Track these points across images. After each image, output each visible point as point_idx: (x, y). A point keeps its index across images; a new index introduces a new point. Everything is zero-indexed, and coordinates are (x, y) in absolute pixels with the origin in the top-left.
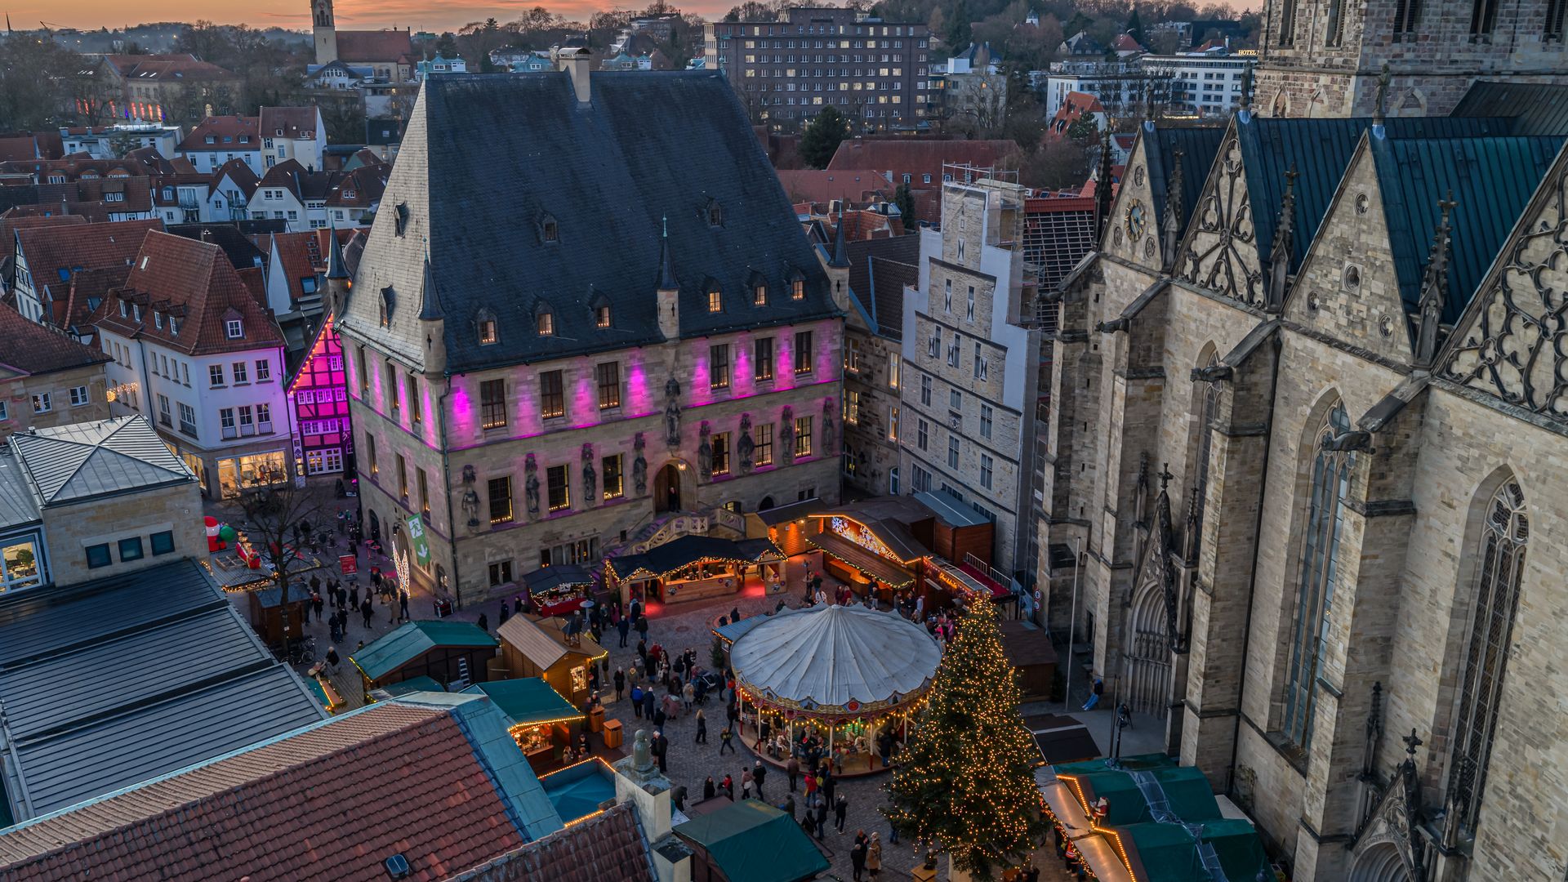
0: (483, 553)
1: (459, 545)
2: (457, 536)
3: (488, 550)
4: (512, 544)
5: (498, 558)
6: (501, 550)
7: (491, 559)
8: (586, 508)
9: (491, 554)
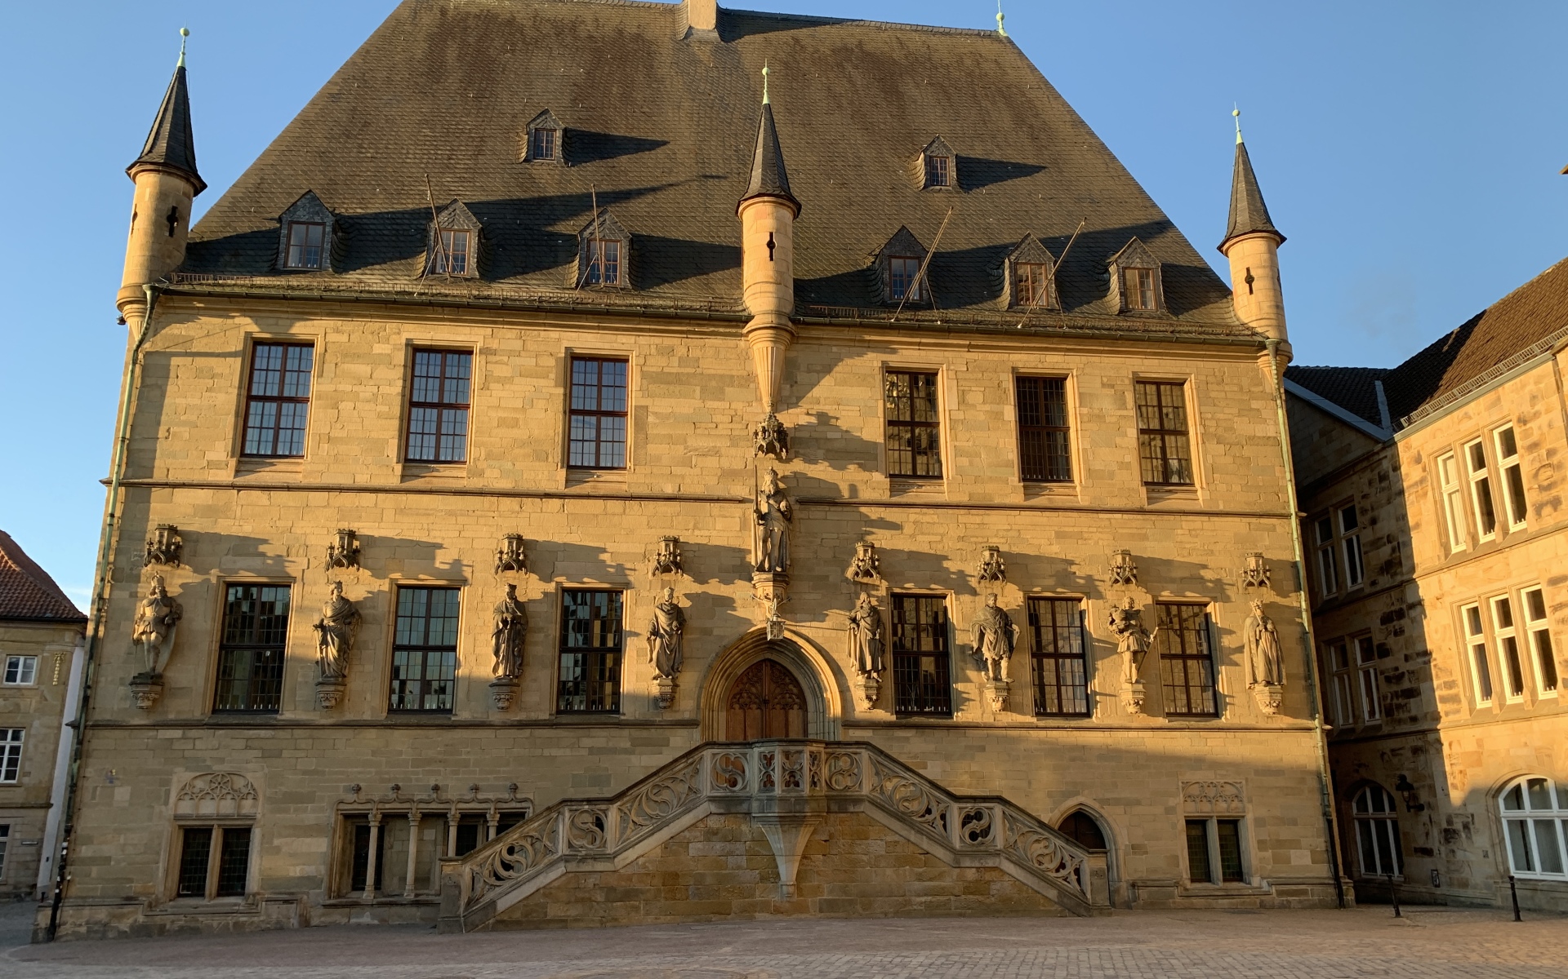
0: (166, 783)
1: (101, 741)
2: (98, 716)
3: (181, 776)
4: (255, 774)
5: (208, 808)
6: (222, 783)
7: (186, 808)
8: (496, 717)
9: (185, 792)
